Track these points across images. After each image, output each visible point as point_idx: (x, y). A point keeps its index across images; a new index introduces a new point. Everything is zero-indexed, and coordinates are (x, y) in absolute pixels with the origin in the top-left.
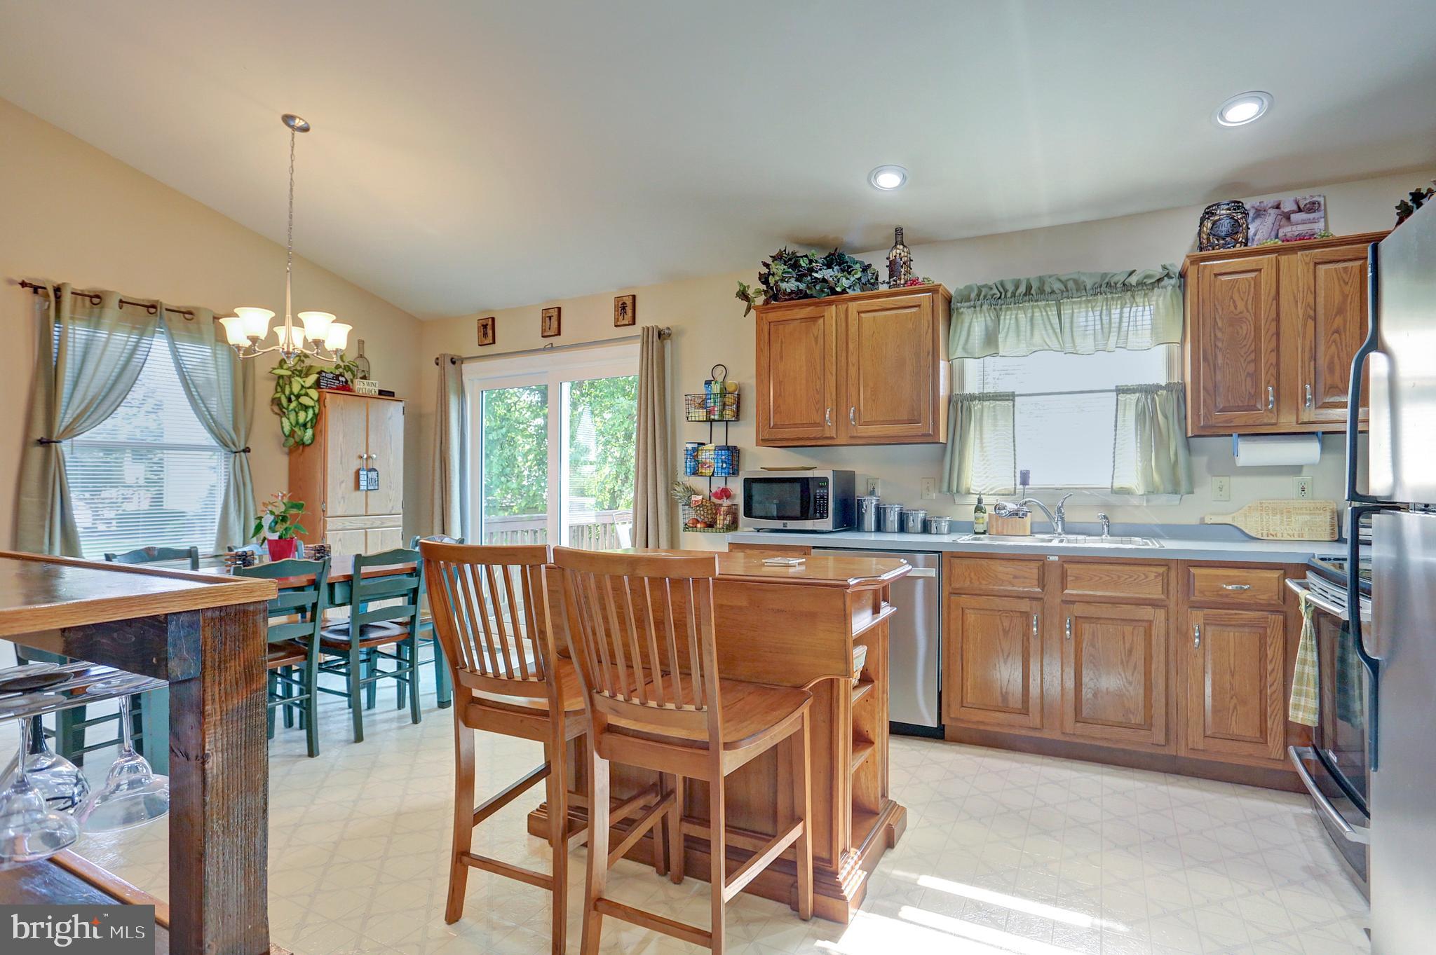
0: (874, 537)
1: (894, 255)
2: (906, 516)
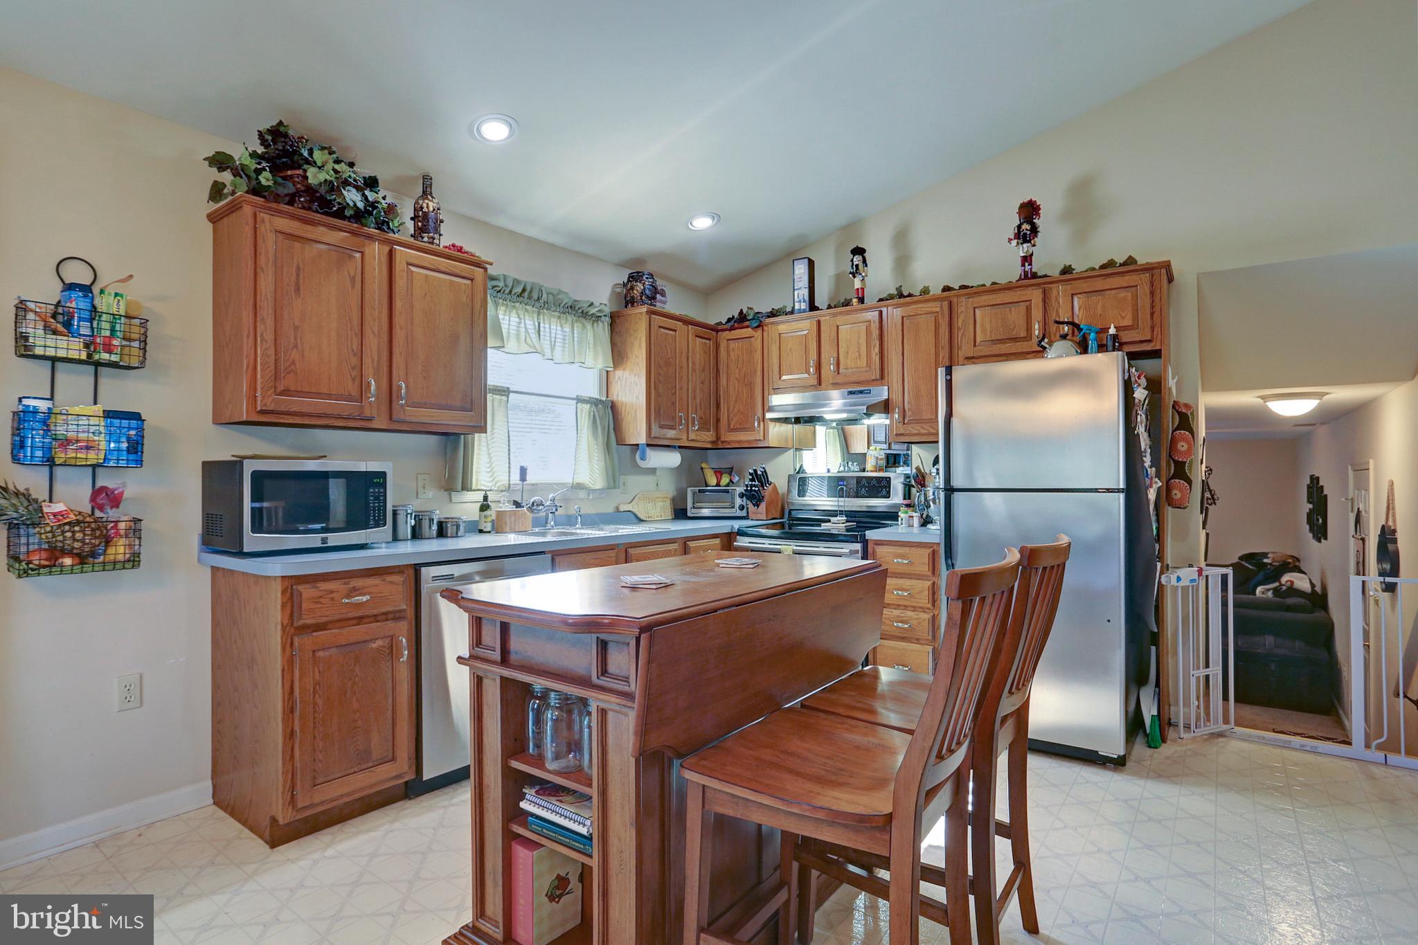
0: (436, 545)
1: (427, 207)
2: (418, 519)
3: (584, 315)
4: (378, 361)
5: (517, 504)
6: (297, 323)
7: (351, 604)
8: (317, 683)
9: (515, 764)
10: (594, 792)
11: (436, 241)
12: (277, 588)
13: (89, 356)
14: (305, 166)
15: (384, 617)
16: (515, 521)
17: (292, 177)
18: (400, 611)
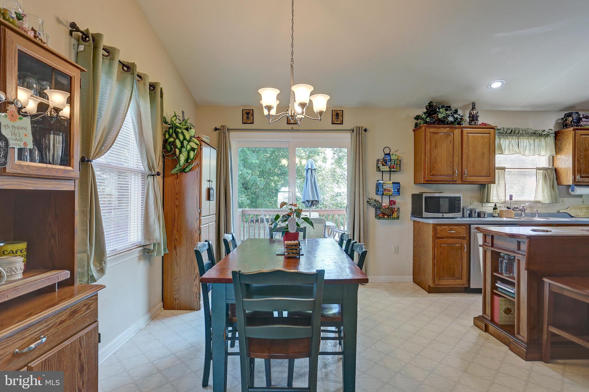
0: (477, 219)
1: (474, 113)
2: (471, 211)
3: (541, 135)
4: (458, 164)
5: (508, 208)
6: (436, 156)
7: (450, 233)
8: (441, 253)
9: (495, 274)
10: (516, 282)
11: (477, 123)
12: (431, 227)
13: (390, 170)
14: (438, 113)
15: (459, 238)
16: (507, 214)
17: (434, 117)
18: (465, 237)
